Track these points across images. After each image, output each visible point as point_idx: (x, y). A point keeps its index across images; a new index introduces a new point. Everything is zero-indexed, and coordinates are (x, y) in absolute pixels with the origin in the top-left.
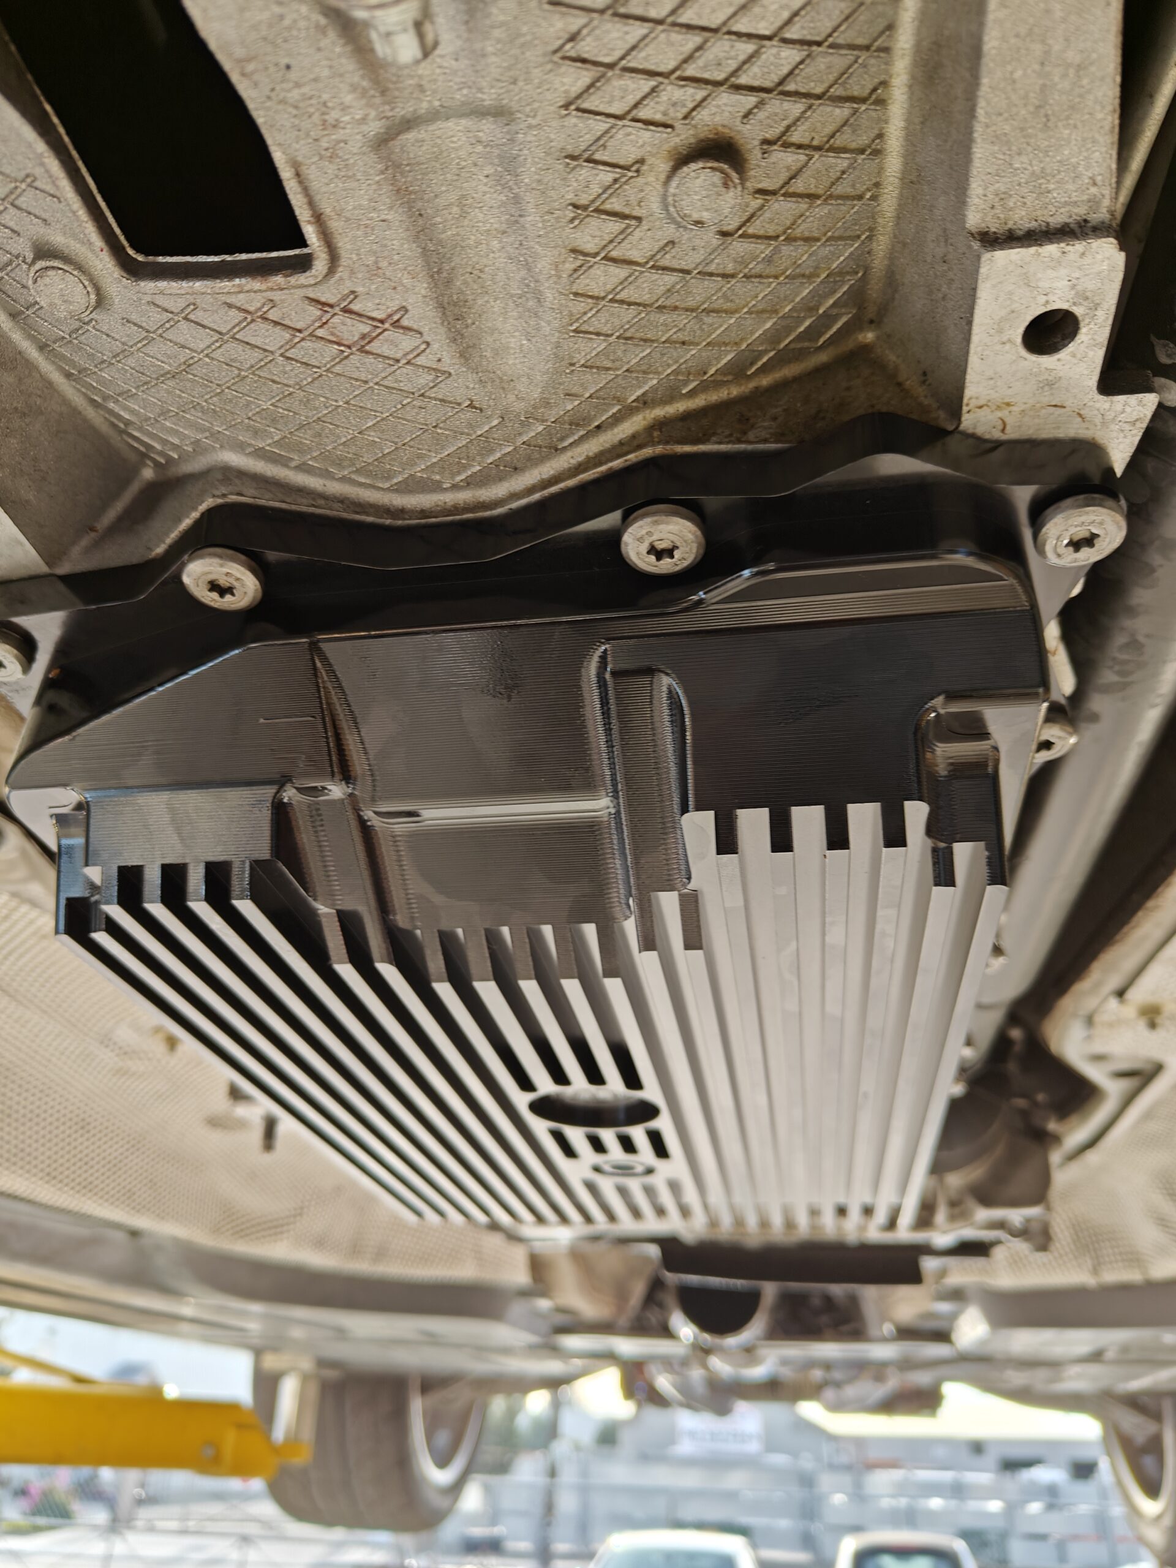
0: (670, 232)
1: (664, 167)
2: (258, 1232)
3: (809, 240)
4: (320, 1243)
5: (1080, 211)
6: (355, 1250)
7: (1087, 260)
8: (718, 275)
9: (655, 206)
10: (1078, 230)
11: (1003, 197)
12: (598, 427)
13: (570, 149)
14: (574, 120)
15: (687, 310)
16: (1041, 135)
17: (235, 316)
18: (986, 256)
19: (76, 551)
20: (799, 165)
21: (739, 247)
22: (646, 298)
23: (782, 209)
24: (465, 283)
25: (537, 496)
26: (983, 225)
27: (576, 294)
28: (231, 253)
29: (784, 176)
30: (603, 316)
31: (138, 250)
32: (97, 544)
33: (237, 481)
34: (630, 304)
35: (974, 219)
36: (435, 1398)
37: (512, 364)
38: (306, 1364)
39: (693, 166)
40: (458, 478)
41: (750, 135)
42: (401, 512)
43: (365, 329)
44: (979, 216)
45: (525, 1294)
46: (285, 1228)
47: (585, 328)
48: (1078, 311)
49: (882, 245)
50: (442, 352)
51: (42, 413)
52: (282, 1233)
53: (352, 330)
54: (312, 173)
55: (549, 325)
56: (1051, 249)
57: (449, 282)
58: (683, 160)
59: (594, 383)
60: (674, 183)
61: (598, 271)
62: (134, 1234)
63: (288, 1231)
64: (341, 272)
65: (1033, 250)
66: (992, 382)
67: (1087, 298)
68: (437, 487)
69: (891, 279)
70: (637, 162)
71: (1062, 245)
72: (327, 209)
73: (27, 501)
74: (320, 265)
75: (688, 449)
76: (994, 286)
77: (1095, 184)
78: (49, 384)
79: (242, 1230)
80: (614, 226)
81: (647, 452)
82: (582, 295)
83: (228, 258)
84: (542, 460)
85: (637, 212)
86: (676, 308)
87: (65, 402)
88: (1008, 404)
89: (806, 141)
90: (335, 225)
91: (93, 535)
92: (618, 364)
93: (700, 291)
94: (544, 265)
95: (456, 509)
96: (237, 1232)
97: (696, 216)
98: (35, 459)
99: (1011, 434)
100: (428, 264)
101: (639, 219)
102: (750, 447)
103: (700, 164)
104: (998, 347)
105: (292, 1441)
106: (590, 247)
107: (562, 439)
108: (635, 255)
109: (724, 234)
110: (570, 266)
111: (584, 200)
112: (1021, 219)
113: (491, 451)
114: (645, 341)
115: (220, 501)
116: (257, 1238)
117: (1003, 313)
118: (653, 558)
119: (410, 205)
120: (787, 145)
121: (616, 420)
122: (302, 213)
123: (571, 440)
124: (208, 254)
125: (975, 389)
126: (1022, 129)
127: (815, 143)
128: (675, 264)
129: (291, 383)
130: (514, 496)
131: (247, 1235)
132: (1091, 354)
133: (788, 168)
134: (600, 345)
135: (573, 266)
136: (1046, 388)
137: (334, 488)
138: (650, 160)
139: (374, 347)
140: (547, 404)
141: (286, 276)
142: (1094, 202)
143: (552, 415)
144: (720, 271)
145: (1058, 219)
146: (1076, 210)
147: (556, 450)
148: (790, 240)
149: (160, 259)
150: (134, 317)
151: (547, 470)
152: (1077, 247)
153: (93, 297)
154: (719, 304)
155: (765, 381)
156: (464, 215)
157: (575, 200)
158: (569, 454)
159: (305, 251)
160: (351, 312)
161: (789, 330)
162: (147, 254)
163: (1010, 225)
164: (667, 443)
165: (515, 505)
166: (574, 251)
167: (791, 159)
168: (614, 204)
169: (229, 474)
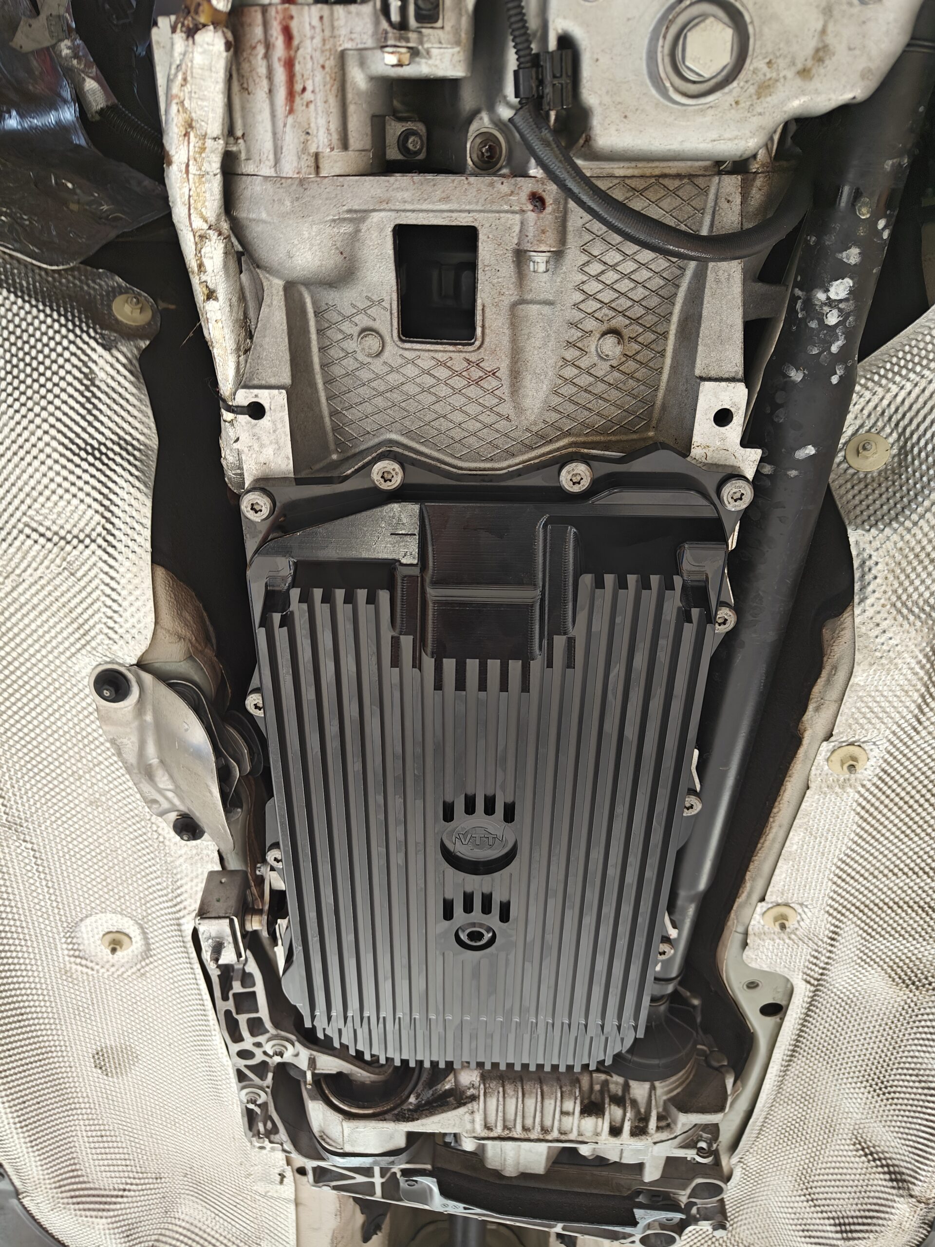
0: (596, 359)
1: (598, 336)
3: (638, 380)
7: (734, 391)
9: (593, 349)
10: (731, 379)
11: (708, 366)
12: (550, 441)
13: (571, 321)
14: (575, 312)
15: (593, 394)
16: (720, 346)
17: (433, 363)
18: (702, 384)
19: (304, 473)
20: (639, 350)
21: (616, 374)
22: (582, 385)
23: (631, 365)
24: (522, 364)
25: (520, 466)
26: (701, 374)
27: (559, 376)
29: (634, 353)
30: (566, 387)
31: (404, 336)
32: (312, 474)
33: (396, 444)
34: (575, 385)
35: (697, 372)
37: (528, 403)
39: (607, 336)
40: (486, 457)
41: (626, 333)
43: (481, 374)
44: (699, 371)
47: (558, 391)
48: (733, 410)
49: (661, 394)
50: (505, 391)
53: (476, 373)
54: (487, 310)
55: (545, 387)
56: (724, 384)
57: (516, 363)
58: (605, 333)
59: (555, 416)
60: (601, 341)
61: (569, 368)
64: (482, 350)
65: (717, 383)
66: (702, 436)
67: (735, 406)
68: (479, 459)
69: (664, 407)
70: (590, 331)
71: (727, 383)
72: (487, 325)
75: (586, 451)
76: (704, 396)
77: (736, 366)
80: (578, 353)
81: (570, 450)
82: (561, 377)
84: (527, 452)
85: (586, 349)
86: (590, 392)
88: (708, 447)
89: (642, 342)
90: (487, 331)
91: (310, 470)
92: (565, 411)
94: (551, 362)
95: (484, 470)
97: (607, 353)
99: (709, 461)
100: (512, 353)
101: (587, 353)
103: (610, 336)
104: (704, 421)
106: (569, 359)
107: (536, 443)
108: (583, 366)
109: (612, 366)
110: (561, 363)
111: (571, 340)
113: (508, 443)
114: (577, 403)
115: (389, 449)
117: (707, 407)
118: (571, 485)
119: (513, 330)
120: (637, 341)
121: (558, 439)
122: (479, 323)
123: (540, 444)
125: (697, 439)
126: (713, 343)
127: (645, 344)
128: (594, 373)
130: (510, 466)
132: (737, 429)
133: (635, 350)
134: (560, 400)
136: (721, 442)
138: (595, 332)
139: (481, 383)
140: (535, 424)
141: (461, 346)
142: (738, 371)
143: (535, 429)
144: (608, 382)
146: (730, 373)
147: (533, 448)
148: (632, 378)
149: (413, 339)
150: (389, 361)
151: (525, 457)
152: (733, 384)
153: (378, 351)
154: (605, 396)
155: (613, 438)
157: (568, 340)
158: (537, 451)
159: (474, 338)
160: (479, 366)
161: (626, 418)
162: (407, 338)
163: (712, 375)
164: (578, 448)
166: (563, 359)
167: (637, 347)
168: (579, 345)
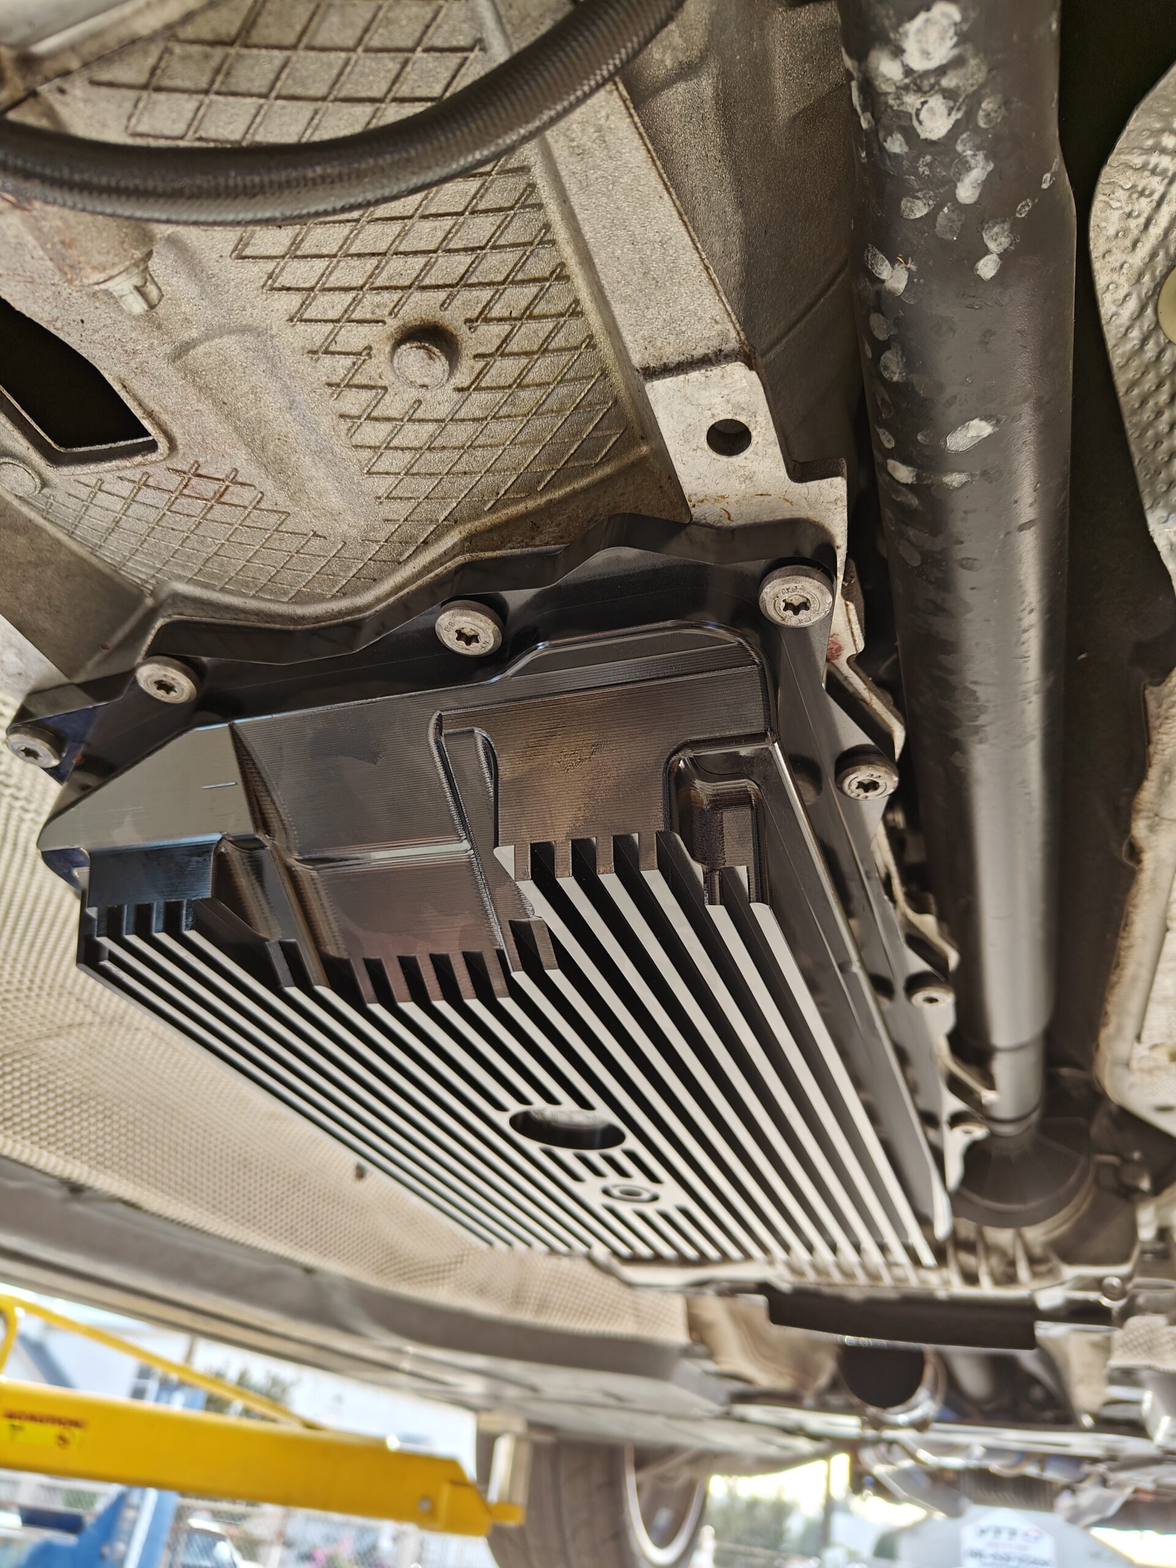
0: (413, 392)
1: (386, 350)
2: (421, 1276)
3: (542, 384)
4: (482, 1291)
5: (714, 344)
6: (518, 1299)
7: (728, 380)
8: (469, 420)
9: (392, 377)
10: (714, 359)
11: (651, 340)
12: (425, 542)
13: (309, 347)
14: (301, 327)
15: (455, 448)
16: (658, 294)
17: (128, 485)
18: (648, 386)
19: (90, 665)
20: (506, 333)
21: (480, 398)
22: (415, 443)
23: (505, 366)
24: (277, 446)
25: (392, 599)
26: (645, 362)
27: (356, 446)
28: (114, 442)
29: (498, 342)
30: (386, 460)
31: (60, 445)
32: (106, 659)
33: (180, 604)
34: (402, 449)
35: (635, 359)
36: (649, 1474)
37: (335, 501)
38: (518, 1426)
39: (403, 347)
40: (335, 590)
41: (453, 318)
42: (302, 619)
43: (215, 486)
44: (639, 356)
45: (686, 1353)
46: (446, 1274)
47: (374, 469)
48: (742, 419)
49: (619, 380)
50: (275, 497)
51: (52, 563)
52: (443, 1278)
53: (206, 488)
54: (134, 385)
56: (695, 375)
57: (262, 451)
58: (398, 344)
59: (401, 510)
60: (395, 361)
61: (366, 428)
62: (309, 1271)
63: (449, 1277)
64: (181, 449)
65: (682, 377)
66: (700, 481)
67: (743, 409)
68: (321, 599)
69: (635, 405)
70: (365, 348)
71: (703, 371)
72: (154, 409)
73: (45, 630)
74: (163, 445)
75: (489, 554)
76: (665, 408)
77: (717, 322)
78: (58, 542)
79: (405, 1273)
80: (366, 395)
81: (460, 559)
82: (361, 447)
83: (113, 445)
84: (393, 571)
85: (380, 383)
86: (444, 448)
87: (72, 553)
88: (723, 497)
89: (507, 314)
90: (165, 417)
91: (105, 652)
92: (415, 495)
93: (460, 434)
94: (324, 428)
95: (340, 614)
96: (400, 1275)
97: (420, 382)
98: (49, 598)
99: (738, 521)
100: (242, 437)
101: (385, 389)
102: (536, 549)
103: (408, 345)
104: (691, 453)
105: (506, 1502)
106: (354, 412)
107: (401, 554)
108: (393, 413)
109: (459, 390)
110: (343, 427)
111: (335, 379)
112: (672, 354)
113: (349, 568)
114: (431, 474)
115: (168, 620)
116: (420, 1282)
117: (683, 427)
118: (462, 643)
119: (213, 398)
120: (487, 321)
121: (436, 536)
122: (138, 413)
123: (407, 555)
124: (101, 444)
125: (690, 487)
126: (641, 291)
127: (514, 315)
128: (428, 416)
129: (185, 529)
130: (379, 600)
131: (409, 1278)
132: (770, 451)
133: (498, 336)
134: (390, 481)
135: (346, 427)
136: (747, 482)
137: (253, 604)
138: (375, 346)
139: (226, 498)
140: (375, 529)
141: (143, 456)
142: (724, 336)
143: (381, 536)
144: (471, 417)
145: (699, 352)
146: (710, 343)
147: (400, 563)
148: (524, 387)
149: (75, 450)
150: (72, 492)
151: (396, 579)
152: (715, 372)
153: (37, 481)
154: (481, 441)
155: (556, 494)
156: (258, 399)
157: (328, 380)
158: (411, 564)
159: (150, 438)
160: (200, 476)
161: (560, 453)
162: (66, 447)
163: (665, 360)
164: (473, 551)
165: (378, 608)
166: (342, 416)
167: (496, 329)
168: (359, 379)
169: (178, 598)
